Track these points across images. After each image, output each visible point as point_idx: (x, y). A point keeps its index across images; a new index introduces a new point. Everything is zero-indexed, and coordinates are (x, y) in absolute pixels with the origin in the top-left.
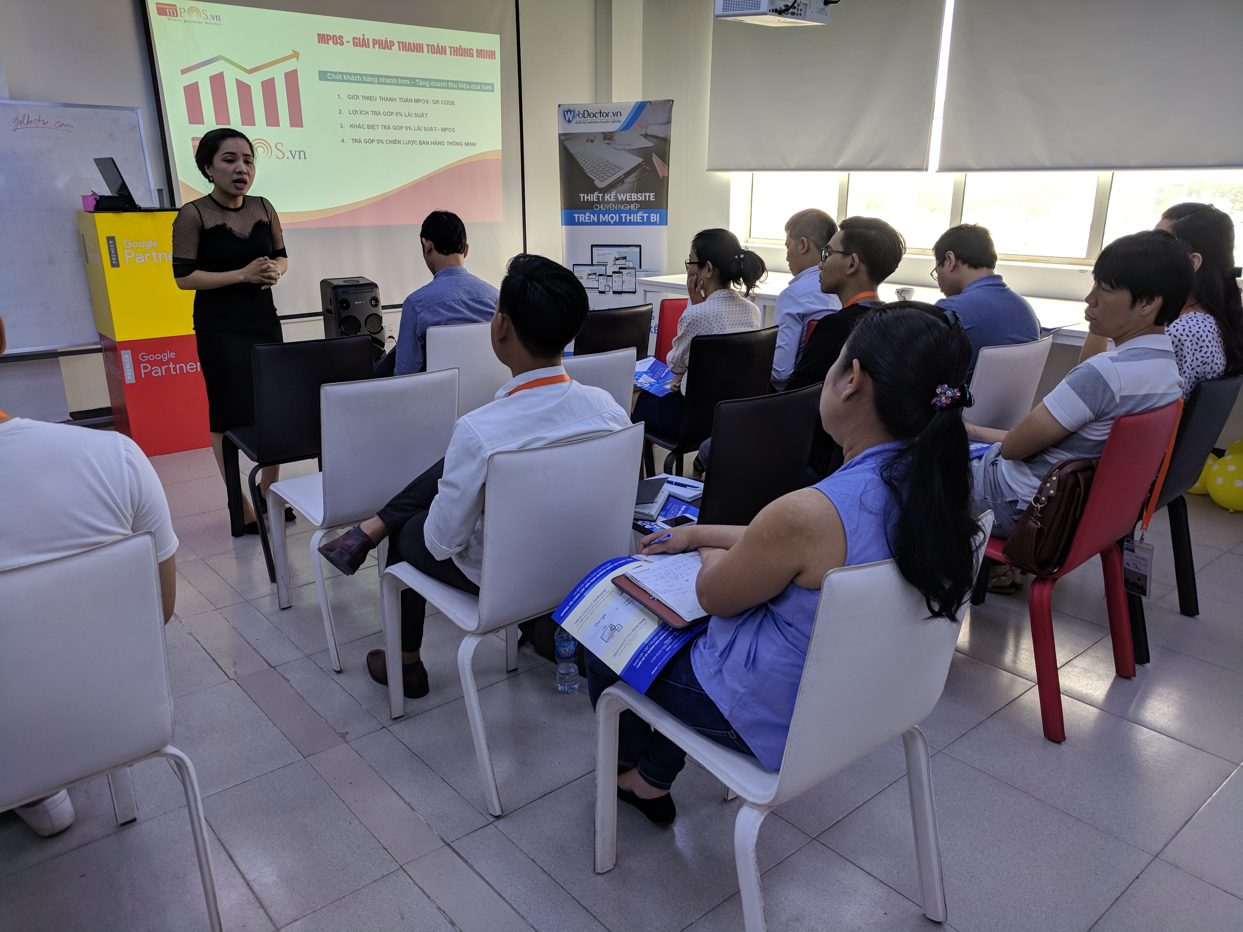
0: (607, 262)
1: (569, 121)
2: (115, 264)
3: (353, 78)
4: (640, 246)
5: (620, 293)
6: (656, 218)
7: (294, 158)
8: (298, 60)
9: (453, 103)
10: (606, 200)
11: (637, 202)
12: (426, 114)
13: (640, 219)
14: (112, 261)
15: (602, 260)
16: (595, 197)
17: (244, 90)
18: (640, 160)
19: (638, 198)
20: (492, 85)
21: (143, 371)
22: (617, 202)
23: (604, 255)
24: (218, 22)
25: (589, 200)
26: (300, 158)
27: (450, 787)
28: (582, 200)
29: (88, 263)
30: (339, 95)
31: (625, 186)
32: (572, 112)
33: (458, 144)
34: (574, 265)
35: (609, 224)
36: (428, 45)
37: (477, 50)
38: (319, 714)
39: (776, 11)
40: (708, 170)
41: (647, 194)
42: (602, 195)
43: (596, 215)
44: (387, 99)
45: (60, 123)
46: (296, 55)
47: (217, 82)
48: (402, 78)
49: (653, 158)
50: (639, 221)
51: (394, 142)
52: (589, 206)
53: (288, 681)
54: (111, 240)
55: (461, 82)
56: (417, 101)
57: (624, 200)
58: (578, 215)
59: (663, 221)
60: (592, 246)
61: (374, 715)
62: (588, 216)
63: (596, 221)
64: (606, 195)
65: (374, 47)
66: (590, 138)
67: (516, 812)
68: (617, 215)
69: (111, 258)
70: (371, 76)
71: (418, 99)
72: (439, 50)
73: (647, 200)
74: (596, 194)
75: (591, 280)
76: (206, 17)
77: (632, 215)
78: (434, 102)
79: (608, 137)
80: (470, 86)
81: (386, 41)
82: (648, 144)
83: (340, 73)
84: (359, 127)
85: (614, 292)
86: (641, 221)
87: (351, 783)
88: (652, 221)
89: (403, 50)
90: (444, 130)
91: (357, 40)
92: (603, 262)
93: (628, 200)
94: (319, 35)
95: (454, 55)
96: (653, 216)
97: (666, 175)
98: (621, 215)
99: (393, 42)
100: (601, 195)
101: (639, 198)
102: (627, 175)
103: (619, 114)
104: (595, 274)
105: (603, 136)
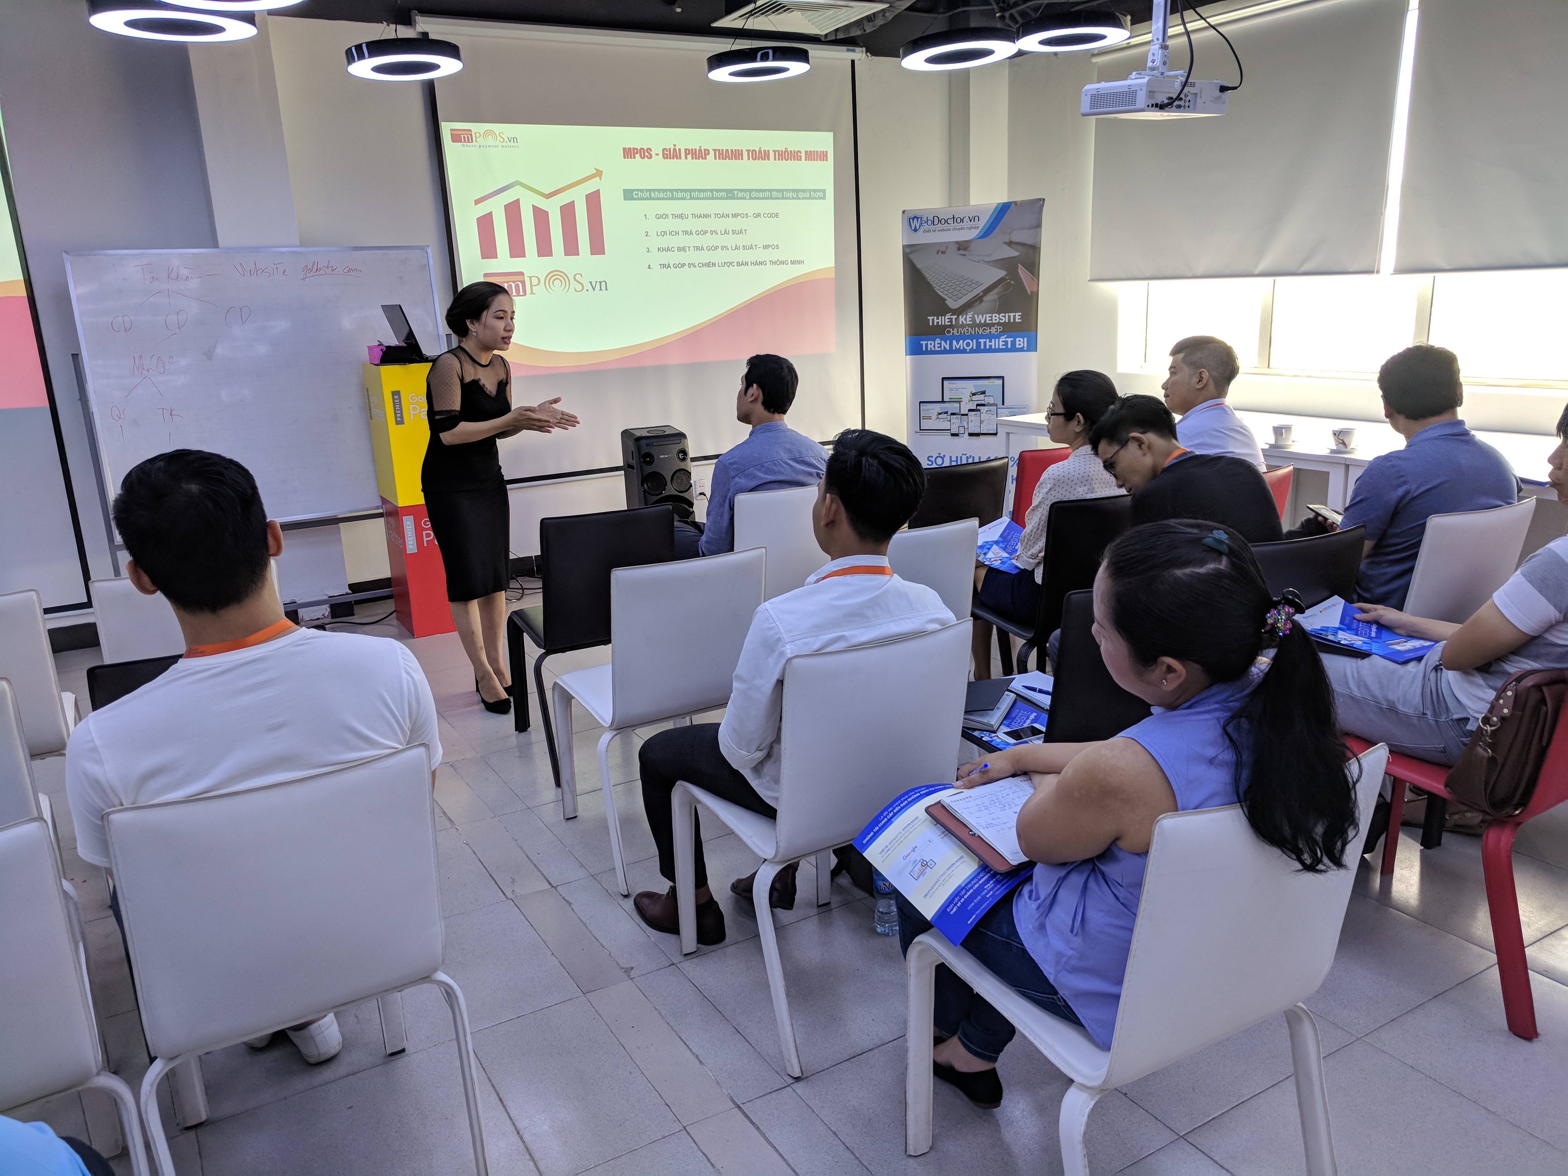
0: (961, 399)
1: (916, 230)
2: (400, 421)
3: (662, 195)
4: (1003, 378)
5: (978, 435)
6: (1023, 342)
7: (594, 290)
8: (601, 179)
9: (776, 215)
10: (961, 323)
11: (999, 324)
12: (746, 230)
13: (1003, 345)
14: (396, 418)
15: (955, 396)
16: (947, 320)
17: (540, 216)
18: (1002, 273)
19: (1000, 319)
20: (824, 191)
21: (425, 539)
22: (974, 325)
23: (957, 389)
24: (515, 144)
25: (940, 324)
26: (601, 290)
27: (744, 1040)
28: (931, 324)
29: (371, 419)
30: (645, 215)
31: (984, 305)
32: (920, 219)
33: (782, 263)
34: (920, 402)
35: (964, 351)
36: (748, 151)
37: (806, 152)
38: (602, 945)
39: (1157, 105)
40: (1090, 281)
41: (1012, 315)
42: (956, 317)
43: (948, 341)
44: (700, 216)
45: (348, 268)
46: (599, 174)
47: (513, 210)
48: (718, 191)
49: (1019, 271)
50: (1001, 347)
51: (708, 265)
52: (939, 331)
53: (570, 904)
54: (396, 394)
55: (786, 191)
56: (735, 216)
57: (983, 322)
58: (926, 342)
59: (1032, 346)
60: (943, 379)
61: (663, 949)
62: (938, 344)
63: (948, 349)
64: (960, 316)
65: (686, 158)
66: (941, 249)
67: (817, 1074)
68: (975, 341)
69: (396, 414)
70: (682, 191)
71: (736, 213)
72: (760, 155)
73: (1012, 321)
74: (948, 316)
75: (942, 420)
76: (502, 140)
77: (993, 340)
78: (755, 215)
79: (963, 246)
80: (797, 194)
81: (700, 150)
82: (1013, 253)
83: (647, 190)
84: (668, 250)
85: (971, 435)
86: (1004, 347)
87: (633, 1027)
88: (1018, 346)
89: (719, 159)
90: (766, 247)
91: (667, 151)
92: (957, 399)
93: (988, 322)
94: (624, 149)
95: (779, 160)
96: (1020, 341)
97: (1035, 290)
98: (980, 340)
99: (708, 150)
100: (954, 317)
101: (1002, 320)
102: (987, 291)
103: (976, 218)
104: (946, 413)
105: (957, 246)
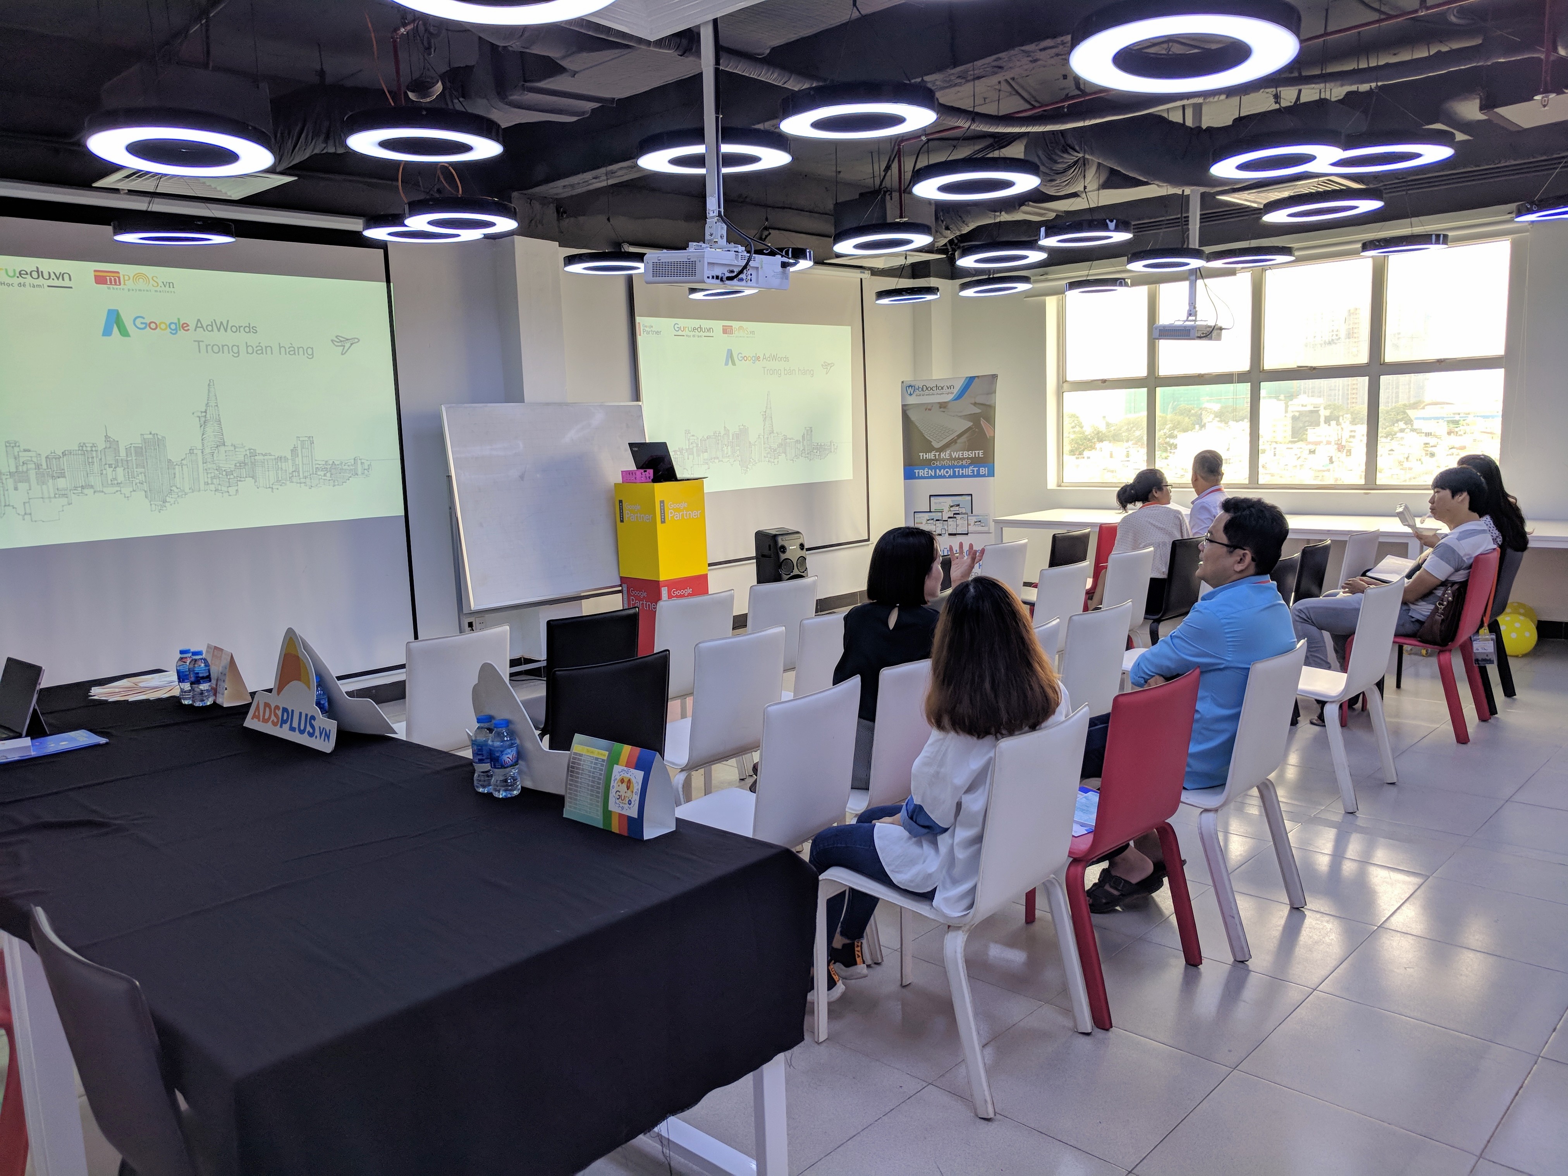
0: (944, 509)
1: (909, 394)
2: (664, 521)
4: (971, 495)
5: (955, 534)
6: (985, 471)
10: (942, 458)
11: (968, 458)
14: (661, 519)
15: (939, 507)
16: (932, 456)
18: (970, 424)
19: (968, 455)
22: (951, 459)
23: (940, 503)
25: (927, 458)
28: (920, 458)
31: (958, 446)
32: (913, 387)
34: (914, 513)
35: (944, 477)
41: (977, 452)
42: (939, 453)
43: (934, 470)
49: (981, 422)
50: (970, 474)
52: (927, 464)
54: (661, 503)
57: (957, 457)
58: (918, 471)
59: (991, 474)
60: (930, 496)
62: (926, 472)
63: (933, 475)
64: (941, 453)
66: (928, 407)
68: (952, 470)
69: (661, 516)
73: (977, 456)
74: (933, 453)
77: (965, 469)
79: (943, 406)
82: (976, 410)
85: (950, 534)
86: (972, 474)
88: (981, 473)
92: (940, 509)
93: (960, 457)
96: (982, 470)
97: (992, 436)
98: (955, 470)
100: (937, 454)
101: (970, 455)
102: (959, 436)
103: (952, 387)
104: (933, 519)
105: (939, 405)
